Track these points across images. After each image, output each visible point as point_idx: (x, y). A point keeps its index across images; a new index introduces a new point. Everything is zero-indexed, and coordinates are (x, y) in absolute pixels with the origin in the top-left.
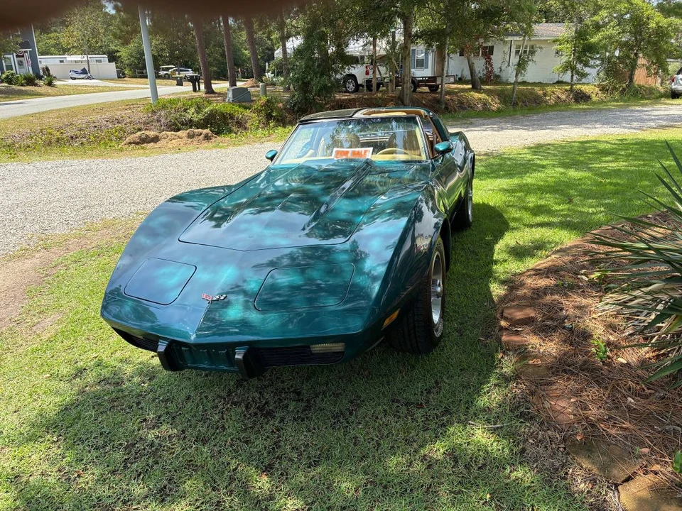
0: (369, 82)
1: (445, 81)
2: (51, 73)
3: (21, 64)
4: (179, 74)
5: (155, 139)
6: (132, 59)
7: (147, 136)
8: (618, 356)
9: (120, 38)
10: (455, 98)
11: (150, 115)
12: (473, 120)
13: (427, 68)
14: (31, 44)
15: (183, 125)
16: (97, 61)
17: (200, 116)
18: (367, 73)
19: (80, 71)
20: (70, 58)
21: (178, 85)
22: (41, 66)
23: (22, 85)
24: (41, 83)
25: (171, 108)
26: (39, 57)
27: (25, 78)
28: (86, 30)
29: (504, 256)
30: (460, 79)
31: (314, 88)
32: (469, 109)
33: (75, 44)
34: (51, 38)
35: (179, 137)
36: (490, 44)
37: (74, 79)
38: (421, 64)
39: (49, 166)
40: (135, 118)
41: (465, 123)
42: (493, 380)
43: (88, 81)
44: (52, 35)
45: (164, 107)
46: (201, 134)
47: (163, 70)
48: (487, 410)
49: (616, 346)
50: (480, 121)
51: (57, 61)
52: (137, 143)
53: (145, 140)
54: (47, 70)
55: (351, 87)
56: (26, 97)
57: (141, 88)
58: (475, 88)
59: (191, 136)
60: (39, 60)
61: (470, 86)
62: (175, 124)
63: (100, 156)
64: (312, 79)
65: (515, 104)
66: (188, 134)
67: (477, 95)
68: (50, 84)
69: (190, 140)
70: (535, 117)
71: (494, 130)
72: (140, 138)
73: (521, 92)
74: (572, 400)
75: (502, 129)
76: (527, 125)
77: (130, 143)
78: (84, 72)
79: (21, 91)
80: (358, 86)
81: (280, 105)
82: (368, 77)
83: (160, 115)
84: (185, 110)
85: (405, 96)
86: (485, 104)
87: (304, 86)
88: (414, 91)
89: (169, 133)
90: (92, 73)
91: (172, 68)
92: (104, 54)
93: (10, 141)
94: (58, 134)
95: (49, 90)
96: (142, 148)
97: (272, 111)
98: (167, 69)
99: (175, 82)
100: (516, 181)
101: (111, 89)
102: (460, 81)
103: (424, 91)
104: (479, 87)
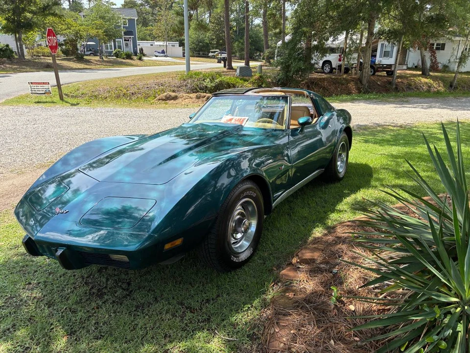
0: (340, 66)
1: (397, 68)
2: (144, 51)
3: (127, 45)
4: (221, 55)
5: (175, 98)
6: (193, 45)
7: (170, 95)
8: (351, 303)
9: (176, 32)
10: (405, 81)
11: (182, 82)
12: (410, 99)
13: (392, 57)
14: (134, 33)
15: (201, 89)
16: (172, 46)
17: (213, 85)
18: (340, 60)
19: (160, 51)
20: (157, 43)
21: (218, 62)
22: (138, 48)
23: (124, 59)
24: (135, 58)
25: (195, 78)
26: (137, 41)
27: (126, 55)
28: (167, 25)
29: (345, 207)
30: (416, 67)
31: (292, 69)
32: (415, 90)
33: (160, 35)
34: (147, 30)
35: (191, 98)
36: (441, 42)
37: (157, 56)
38: (386, 54)
39: (103, 111)
40: (173, 84)
41: (403, 101)
42: (256, 302)
43: (165, 58)
44: (148, 28)
45: (191, 77)
46: (205, 97)
47: (212, 52)
48: (234, 325)
49: (356, 294)
50: (416, 100)
51: (149, 45)
52: (163, 100)
53: (168, 98)
54: (141, 50)
55: (327, 69)
56: (123, 66)
57: (194, 64)
58: (424, 74)
59: (198, 98)
60: (138, 43)
61: (421, 73)
62: (196, 89)
63: (137, 107)
64: (291, 63)
65: (456, 88)
66: (197, 96)
67: (424, 80)
68: (140, 59)
69: (197, 100)
70: (464, 100)
71: (423, 108)
72: (166, 96)
73: (462, 80)
74: (292, 332)
75: (430, 107)
76: (452, 106)
77: (159, 99)
78: (163, 52)
79: (122, 62)
80: (332, 69)
81: (270, 80)
82: (341, 63)
83: (188, 83)
84: (204, 80)
85: (364, 78)
86: (429, 87)
87: (286, 68)
88: (374, 74)
89: (185, 95)
90: (168, 53)
91: (217, 51)
92: (177, 41)
93: (97, 93)
94: (125, 91)
95: (139, 62)
96: (166, 104)
97: (262, 84)
98: (215, 52)
99: (217, 60)
100: (407, 149)
101: (176, 64)
102: (416, 68)
103: (382, 75)
104: (427, 74)
